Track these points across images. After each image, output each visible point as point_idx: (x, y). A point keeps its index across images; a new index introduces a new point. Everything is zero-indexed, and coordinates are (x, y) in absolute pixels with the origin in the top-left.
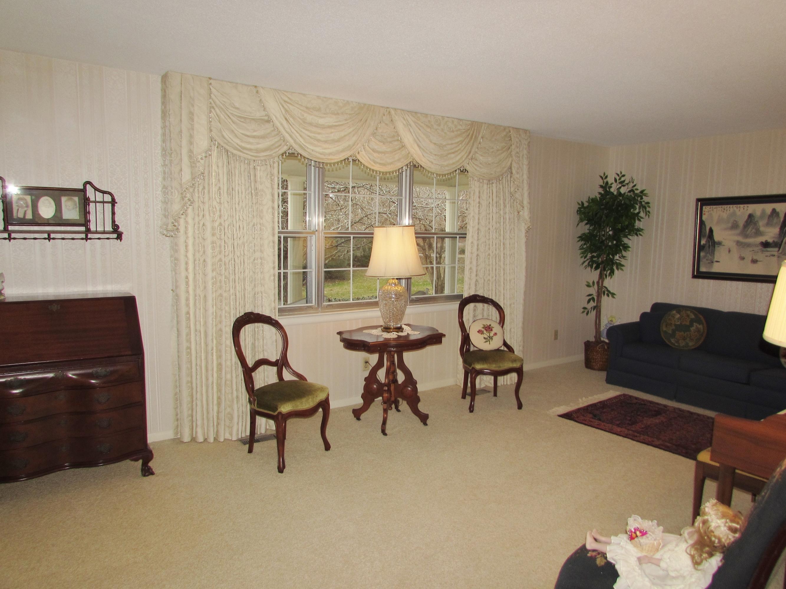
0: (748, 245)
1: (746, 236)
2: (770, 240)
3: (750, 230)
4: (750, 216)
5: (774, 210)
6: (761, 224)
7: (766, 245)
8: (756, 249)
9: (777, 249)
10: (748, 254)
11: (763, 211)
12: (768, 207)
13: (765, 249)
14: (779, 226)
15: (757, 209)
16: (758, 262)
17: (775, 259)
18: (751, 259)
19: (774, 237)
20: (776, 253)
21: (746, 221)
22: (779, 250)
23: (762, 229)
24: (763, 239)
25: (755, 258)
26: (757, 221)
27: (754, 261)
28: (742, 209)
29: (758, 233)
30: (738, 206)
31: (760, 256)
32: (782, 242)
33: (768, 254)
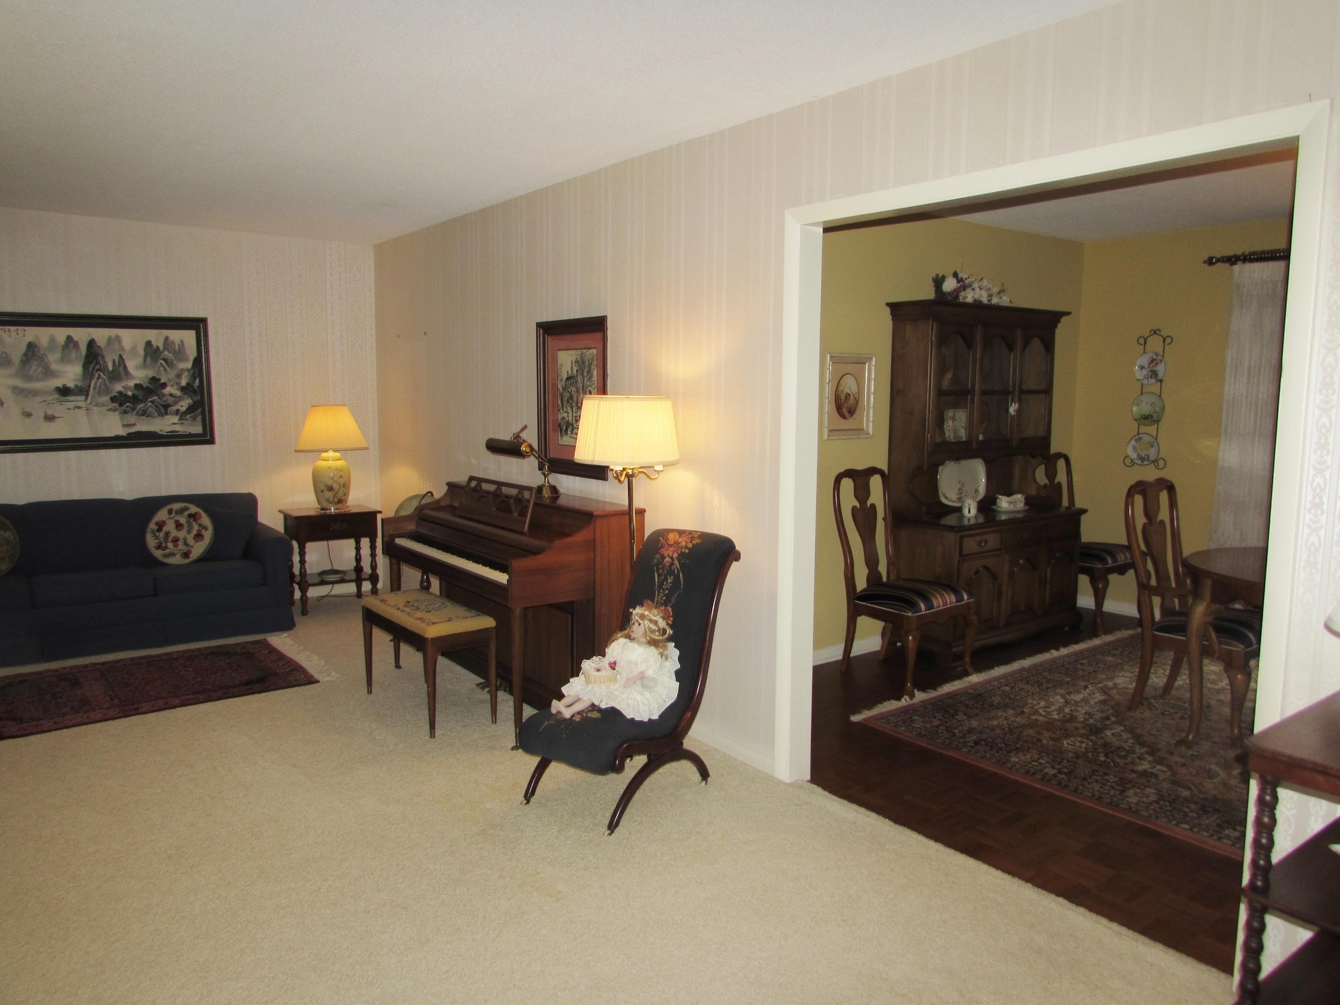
0: (35, 393)
1: (29, 378)
2: (71, 385)
3: (34, 368)
4: (31, 346)
5: (69, 339)
6: (53, 358)
7: (64, 392)
8: (49, 398)
9: (83, 398)
10: (36, 406)
11: (52, 339)
12: (61, 334)
13: (65, 398)
14: (81, 363)
15: (42, 335)
16: (57, 419)
17: (82, 412)
18: (42, 415)
19: (75, 380)
20: (82, 404)
21: (25, 355)
22: (86, 399)
23: (54, 367)
24: (59, 383)
25: (50, 413)
26: (44, 354)
27: (50, 418)
28: (14, 334)
29: (49, 373)
30: (7, 328)
31: (57, 410)
32: (89, 386)
33: (70, 405)
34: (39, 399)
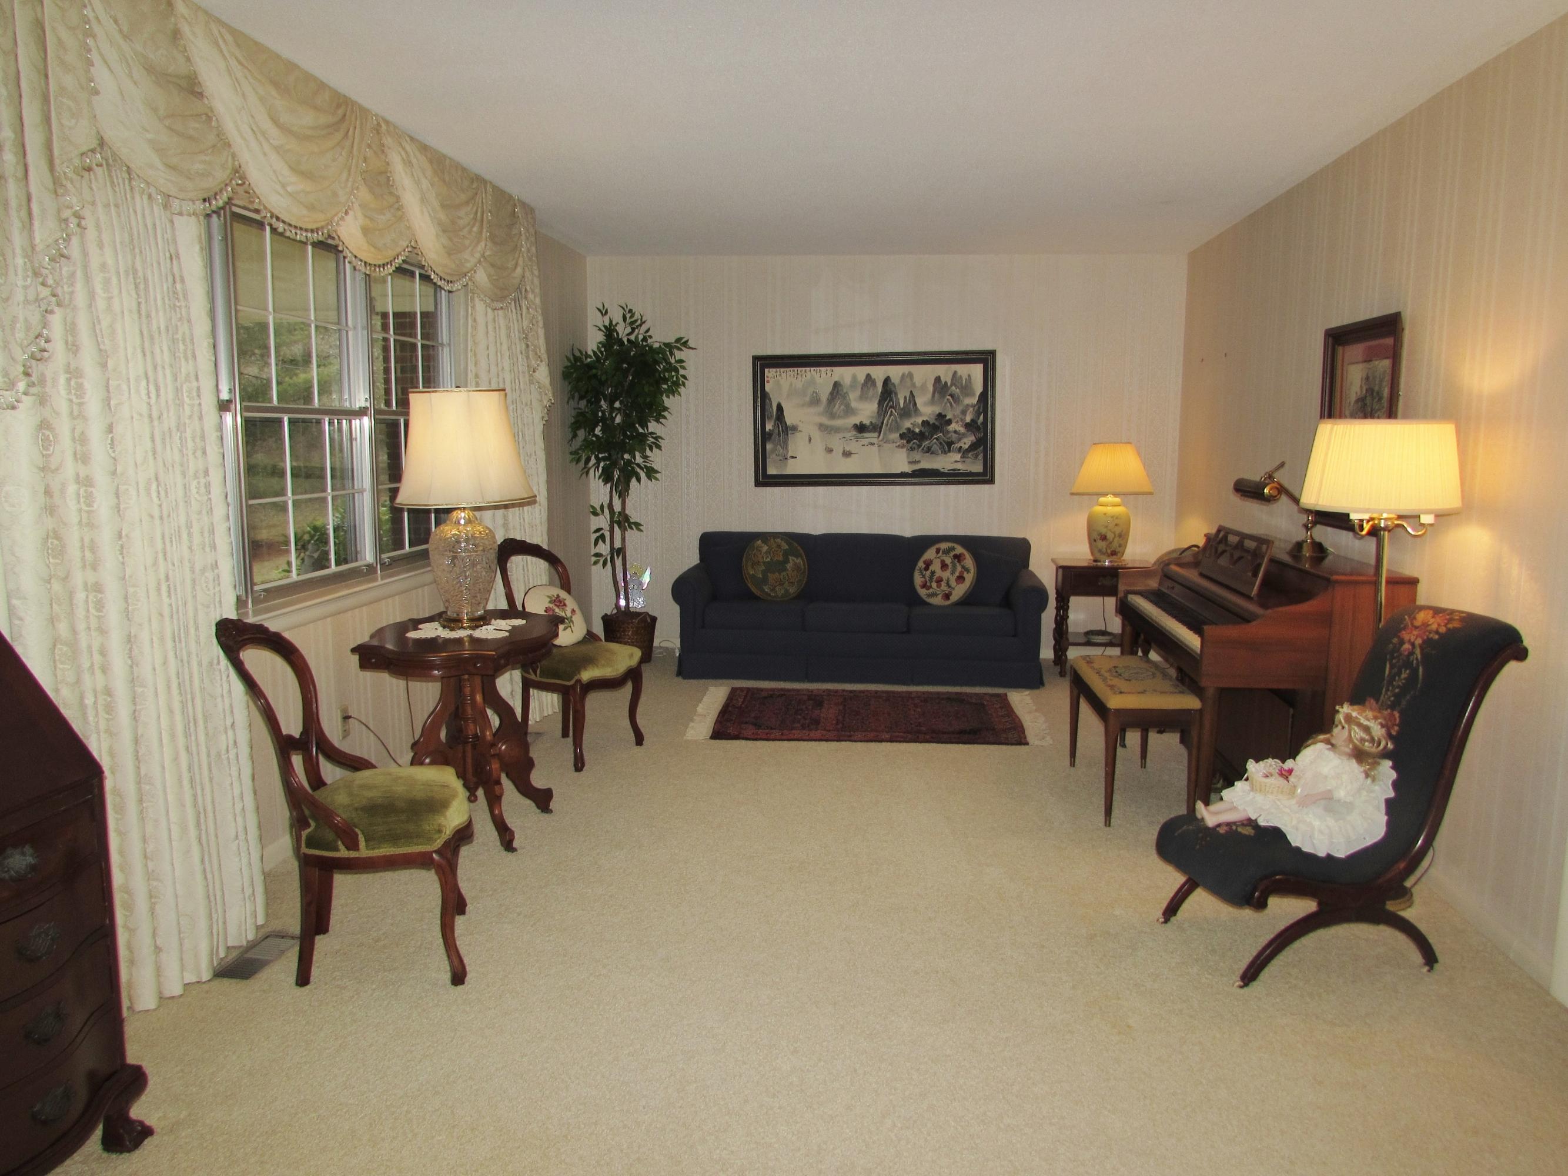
0: (837, 430)
1: (833, 416)
2: (867, 422)
3: (838, 407)
4: (836, 385)
5: (868, 376)
6: (853, 396)
7: (861, 428)
8: (848, 435)
9: (876, 435)
10: (837, 443)
11: (854, 377)
12: (861, 372)
13: (862, 435)
14: (877, 401)
15: (845, 374)
16: (853, 455)
17: (875, 448)
18: (842, 451)
19: (872, 417)
20: (875, 441)
21: (831, 393)
22: (879, 436)
23: (854, 404)
24: (856, 420)
25: (847, 449)
26: (846, 393)
27: (847, 454)
28: (823, 374)
29: (849, 411)
30: (818, 369)
31: (853, 446)
32: (882, 423)
33: (866, 441)
34: (841, 435)
